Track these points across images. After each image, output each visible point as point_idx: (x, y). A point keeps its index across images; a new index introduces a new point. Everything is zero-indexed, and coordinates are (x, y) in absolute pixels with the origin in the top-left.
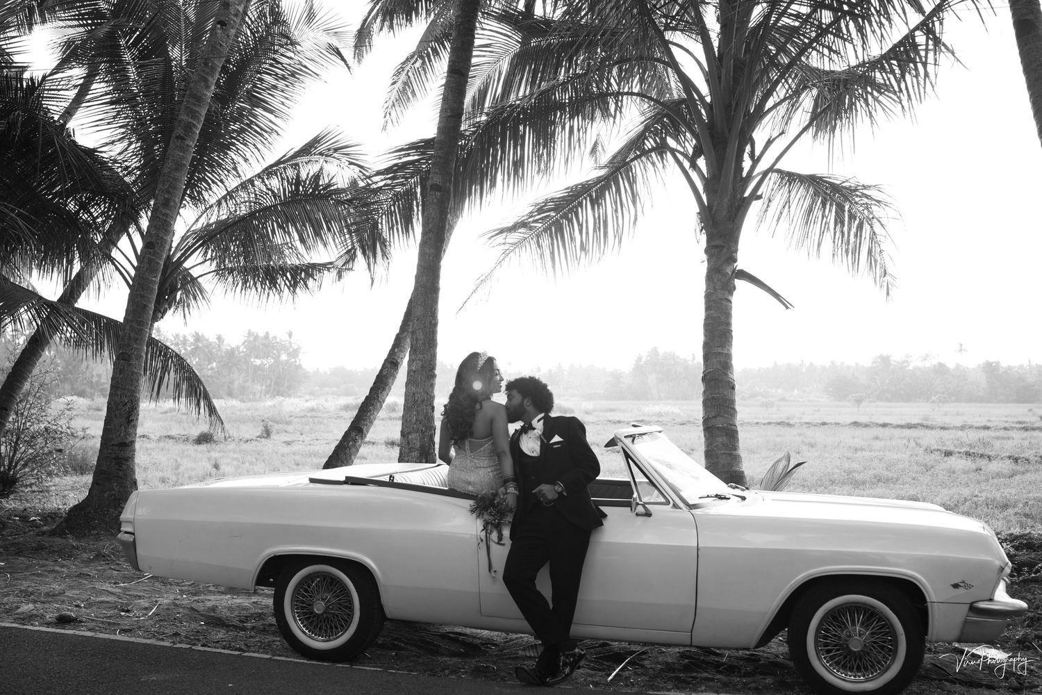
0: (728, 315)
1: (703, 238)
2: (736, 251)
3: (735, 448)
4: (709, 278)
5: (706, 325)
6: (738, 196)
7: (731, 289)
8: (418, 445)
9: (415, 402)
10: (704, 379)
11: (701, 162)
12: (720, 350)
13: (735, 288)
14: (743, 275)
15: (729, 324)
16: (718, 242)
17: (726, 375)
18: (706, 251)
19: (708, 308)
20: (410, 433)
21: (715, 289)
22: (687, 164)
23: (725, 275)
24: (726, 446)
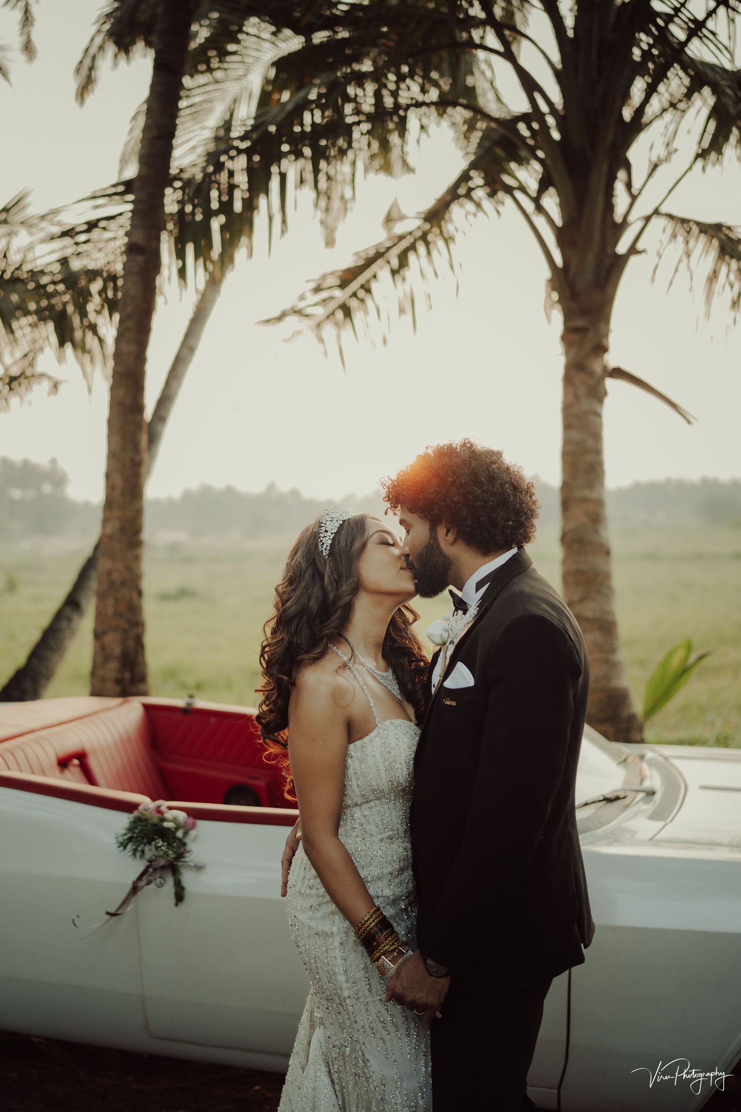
0: (597, 437)
1: (558, 317)
2: (606, 335)
3: (613, 650)
4: (568, 380)
5: (565, 454)
6: (609, 251)
7: (597, 394)
10: (564, 539)
12: (586, 493)
13: (606, 394)
14: (618, 373)
15: (598, 452)
16: (580, 322)
17: (596, 532)
18: (564, 338)
19: (567, 426)
21: (577, 397)
22: (529, 206)
23: (591, 374)
24: (600, 648)
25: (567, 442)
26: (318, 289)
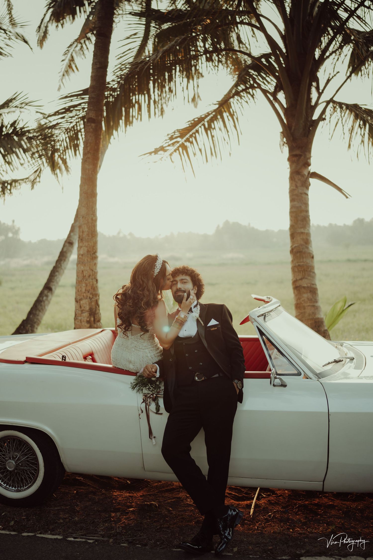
0: (307, 205)
1: (286, 149)
2: (310, 158)
3: (316, 301)
4: (292, 178)
5: (291, 212)
6: (309, 119)
7: (306, 185)
8: (87, 308)
9: (84, 277)
10: (292, 252)
11: (281, 96)
12: (302, 230)
13: (310, 185)
14: (315, 175)
15: (307, 211)
16: (297, 152)
17: (307, 248)
18: (289, 159)
19: (292, 200)
20: (81, 300)
21: (296, 186)
22: (272, 98)
23: (303, 176)
24: (310, 300)
25: (292, 207)
26: (171, 138)
